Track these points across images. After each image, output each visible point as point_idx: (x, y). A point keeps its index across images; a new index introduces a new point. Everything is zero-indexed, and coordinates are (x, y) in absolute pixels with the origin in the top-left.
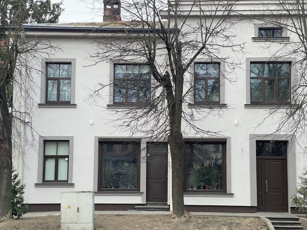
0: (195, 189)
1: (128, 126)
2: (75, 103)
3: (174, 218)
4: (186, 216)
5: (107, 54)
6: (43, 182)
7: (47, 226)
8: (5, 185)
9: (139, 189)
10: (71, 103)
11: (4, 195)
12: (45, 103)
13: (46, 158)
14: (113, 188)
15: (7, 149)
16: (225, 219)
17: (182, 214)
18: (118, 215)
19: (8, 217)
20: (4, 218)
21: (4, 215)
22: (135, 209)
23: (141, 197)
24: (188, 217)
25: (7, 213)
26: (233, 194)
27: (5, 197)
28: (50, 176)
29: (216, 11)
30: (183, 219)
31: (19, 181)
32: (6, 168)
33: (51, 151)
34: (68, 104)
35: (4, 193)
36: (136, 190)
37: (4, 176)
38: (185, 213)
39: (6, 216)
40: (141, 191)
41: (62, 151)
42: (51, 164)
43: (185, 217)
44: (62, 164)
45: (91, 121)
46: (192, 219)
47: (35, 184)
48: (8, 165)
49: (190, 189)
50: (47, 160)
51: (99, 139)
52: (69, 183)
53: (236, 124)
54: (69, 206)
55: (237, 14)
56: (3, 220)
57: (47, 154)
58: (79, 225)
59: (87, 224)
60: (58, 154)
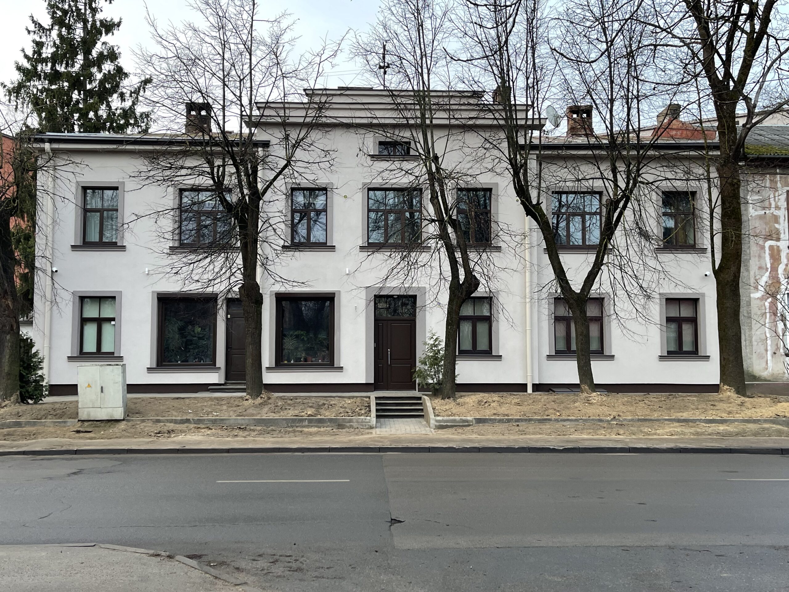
0: (292, 362)
1: (177, 273)
2: (124, 245)
3: (247, 400)
4: (263, 396)
5: (152, 173)
6: (80, 354)
7: (63, 412)
8: (7, 357)
9: (215, 364)
10: (118, 245)
11: (6, 371)
12: (82, 245)
13: (84, 321)
14: (179, 362)
15: (9, 306)
16: (318, 400)
17: (258, 394)
18: (177, 398)
19: (12, 401)
20: (7, 402)
21: (6, 398)
22: (208, 390)
23: (217, 374)
24: (266, 398)
25: (11, 396)
26: (342, 367)
27: (8, 374)
28: (90, 346)
29: (306, 117)
30: (259, 400)
31: (37, 352)
32: (9, 333)
33: (91, 312)
34: (113, 246)
35: (6, 368)
36: (212, 365)
37: (6, 344)
38: (263, 392)
39: (10, 400)
40: (217, 366)
41: (107, 312)
42: (91, 331)
43: (261, 398)
44: (107, 329)
45: (147, 270)
46: (270, 401)
47: (68, 357)
48: (12, 329)
49: (286, 362)
50: (86, 325)
51: (158, 294)
52: (115, 355)
53: (347, 272)
54: (89, 385)
55: (337, 122)
56: (6, 406)
57: (86, 315)
58: (103, 410)
59: (115, 409)
60: (103, 316)
